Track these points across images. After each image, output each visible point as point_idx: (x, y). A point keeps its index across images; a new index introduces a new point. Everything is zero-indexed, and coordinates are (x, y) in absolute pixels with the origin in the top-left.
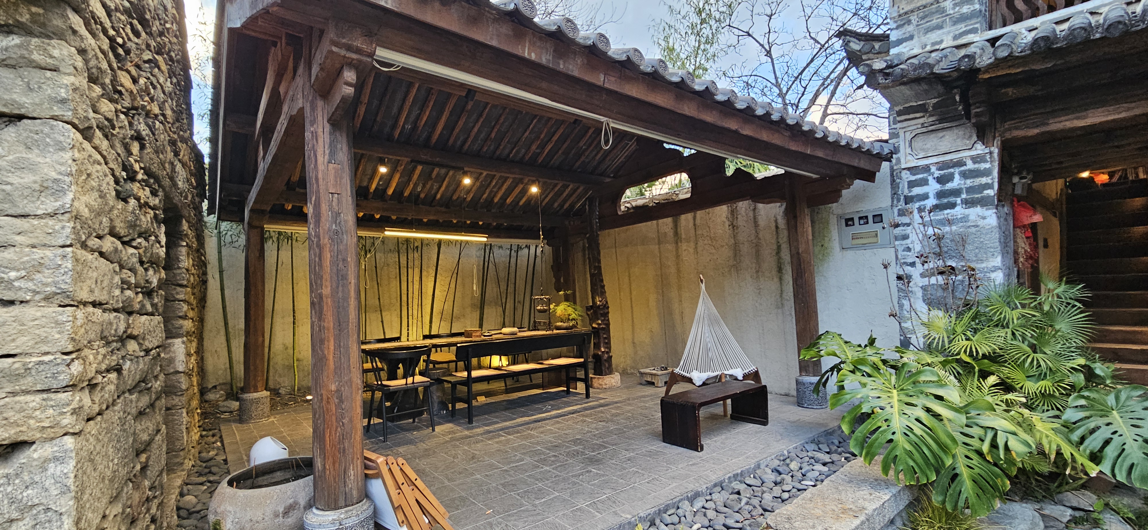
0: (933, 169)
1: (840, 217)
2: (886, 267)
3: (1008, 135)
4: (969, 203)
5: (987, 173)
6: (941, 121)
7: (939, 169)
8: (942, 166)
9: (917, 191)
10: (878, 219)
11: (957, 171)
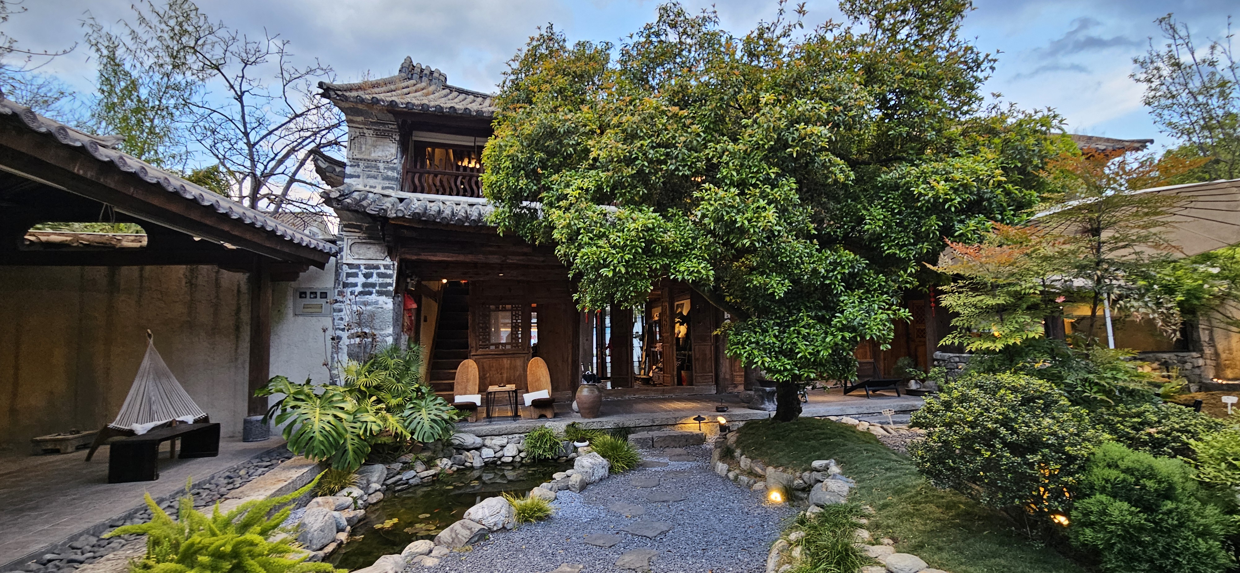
0: (362, 267)
1: (296, 290)
2: (324, 331)
3: (403, 256)
4: (380, 293)
5: (390, 276)
6: (369, 238)
7: (366, 268)
8: (368, 267)
9: (351, 280)
10: (324, 295)
11: (375, 272)
